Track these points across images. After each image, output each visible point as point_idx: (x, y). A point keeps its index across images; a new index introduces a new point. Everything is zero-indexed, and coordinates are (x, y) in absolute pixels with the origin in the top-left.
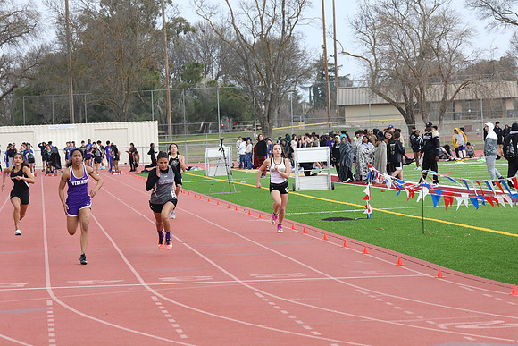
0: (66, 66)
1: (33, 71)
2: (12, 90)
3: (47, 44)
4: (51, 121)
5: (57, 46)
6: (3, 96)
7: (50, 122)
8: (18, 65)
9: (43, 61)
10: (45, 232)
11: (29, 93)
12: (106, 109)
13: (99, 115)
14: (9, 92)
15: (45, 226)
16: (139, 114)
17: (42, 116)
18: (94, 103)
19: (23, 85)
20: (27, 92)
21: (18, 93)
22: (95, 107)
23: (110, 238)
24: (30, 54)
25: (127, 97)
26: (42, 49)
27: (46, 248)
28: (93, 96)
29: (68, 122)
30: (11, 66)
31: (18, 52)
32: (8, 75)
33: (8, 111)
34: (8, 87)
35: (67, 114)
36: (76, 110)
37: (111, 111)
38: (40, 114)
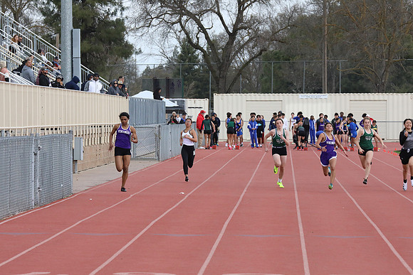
0: (321, 29)
1: (283, 34)
2: (260, 54)
3: (301, 5)
4: (300, 89)
5: (311, 7)
6: (250, 60)
7: (300, 91)
8: (267, 27)
9: (295, 23)
10: (299, 214)
11: (278, 58)
12: (362, 78)
13: (354, 84)
14: (256, 57)
15: (298, 206)
16: (399, 85)
17: (291, 84)
18: (350, 71)
19: (271, 49)
20: (276, 56)
21: (267, 58)
22: (350, 76)
23: (374, 225)
24: (281, 16)
25: (388, 65)
26: (295, 9)
27: (302, 233)
28: (349, 63)
29: (320, 91)
30: (260, 28)
31: (269, 13)
32: (256, 37)
33: (254, 77)
34: (256, 50)
35: (319, 83)
36: (329, 79)
37: (368, 80)
38: (290, 80)
